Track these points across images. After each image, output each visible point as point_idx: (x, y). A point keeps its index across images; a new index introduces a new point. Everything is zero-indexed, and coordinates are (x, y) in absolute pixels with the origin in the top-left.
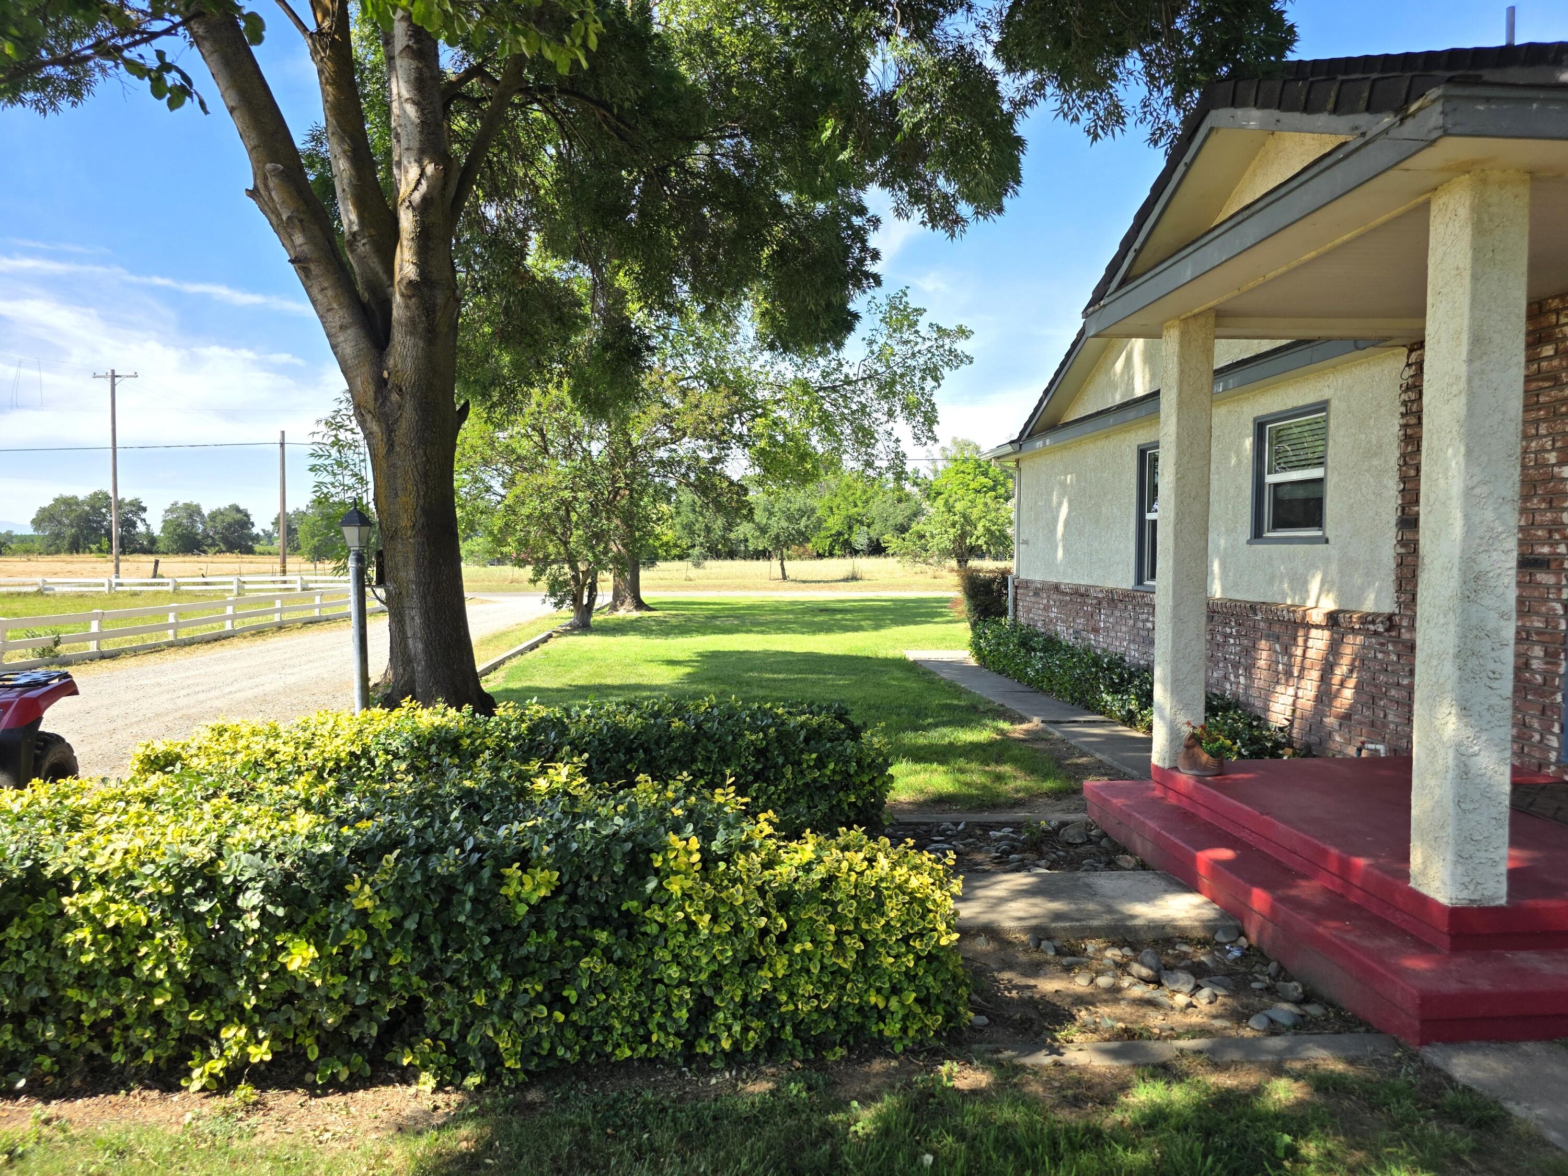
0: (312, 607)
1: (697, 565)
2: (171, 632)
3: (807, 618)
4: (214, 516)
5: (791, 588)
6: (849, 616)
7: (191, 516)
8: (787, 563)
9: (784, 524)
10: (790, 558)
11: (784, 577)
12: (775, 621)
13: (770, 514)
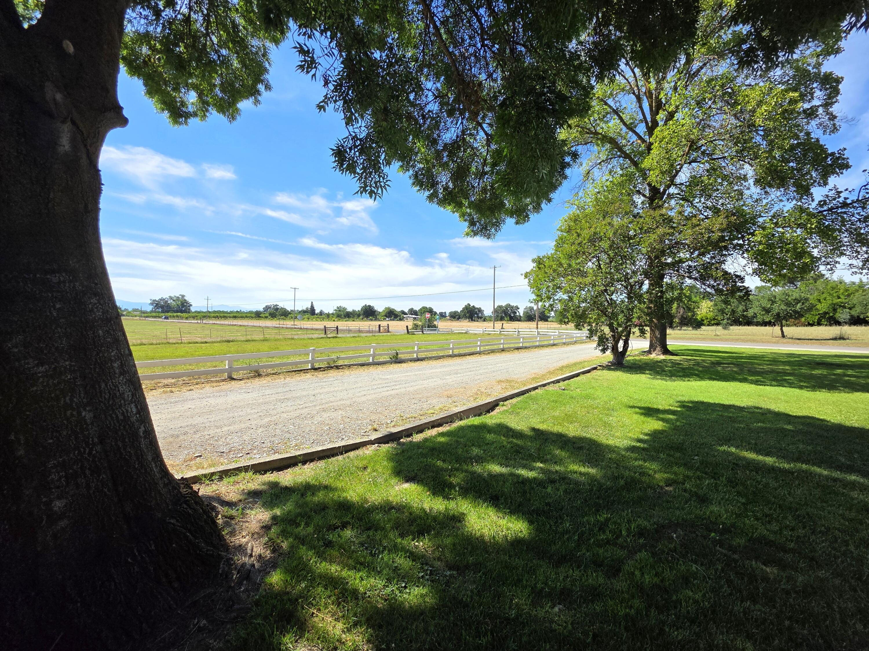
0: (520, 343)
1: (725, 328)
2: (415, 355)
3: (804, 371)
5: (788, 343)
6: (850, 372)
8: (785, 329)
9: (783, 307)
10: (788, 326)
11: (783, 336)
12: (772, 371)
13: (773, 302)
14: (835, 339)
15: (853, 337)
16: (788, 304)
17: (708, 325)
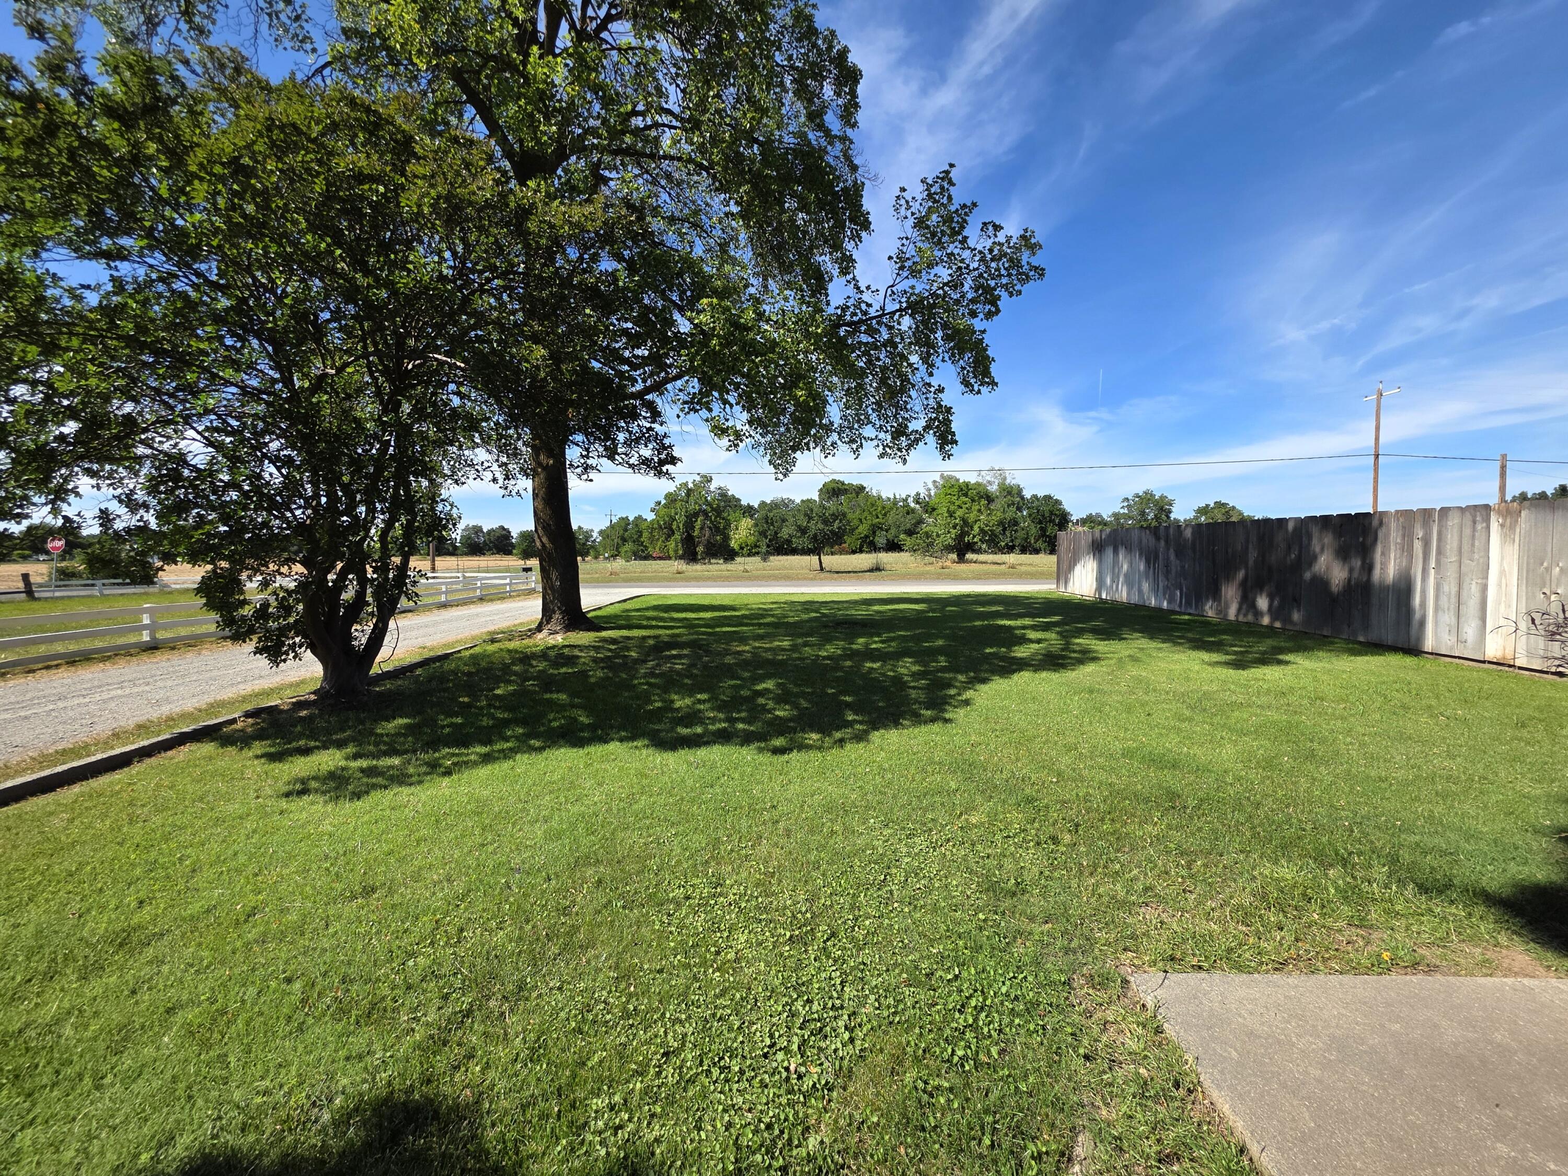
1: (764, 560)
4: (489, 532)
5: (826, 578)
7: (476, 533)
8: (823, 558)
9: (820, 526)
10: (827, 553)
11: (822, 569)
13: (810, 518)
14: (871, 570)
15: (888, 567)
16: (826, 522)
17: (749, 555)
